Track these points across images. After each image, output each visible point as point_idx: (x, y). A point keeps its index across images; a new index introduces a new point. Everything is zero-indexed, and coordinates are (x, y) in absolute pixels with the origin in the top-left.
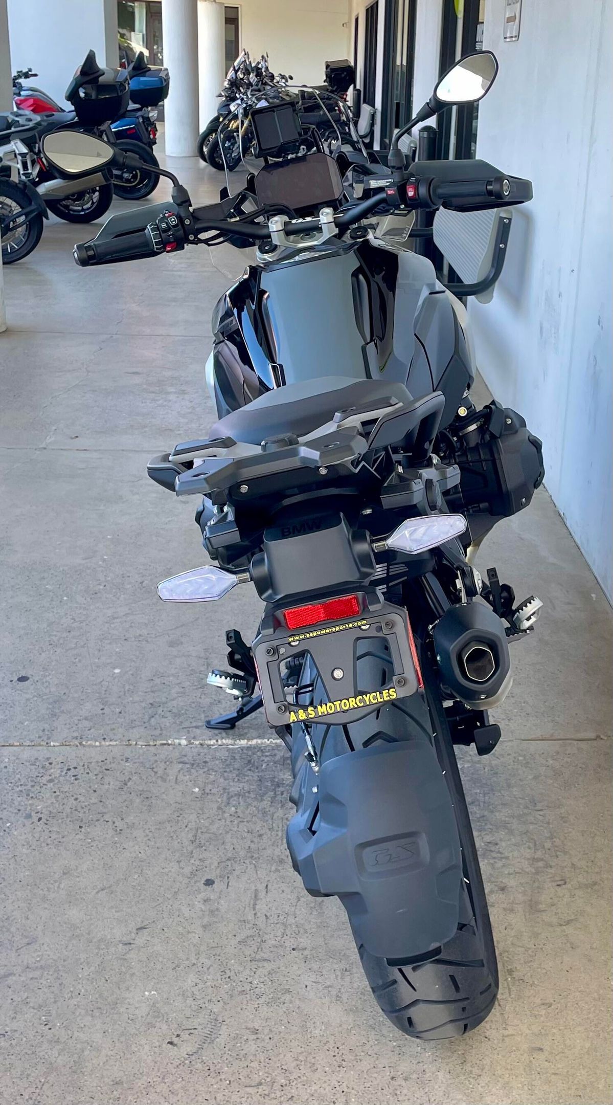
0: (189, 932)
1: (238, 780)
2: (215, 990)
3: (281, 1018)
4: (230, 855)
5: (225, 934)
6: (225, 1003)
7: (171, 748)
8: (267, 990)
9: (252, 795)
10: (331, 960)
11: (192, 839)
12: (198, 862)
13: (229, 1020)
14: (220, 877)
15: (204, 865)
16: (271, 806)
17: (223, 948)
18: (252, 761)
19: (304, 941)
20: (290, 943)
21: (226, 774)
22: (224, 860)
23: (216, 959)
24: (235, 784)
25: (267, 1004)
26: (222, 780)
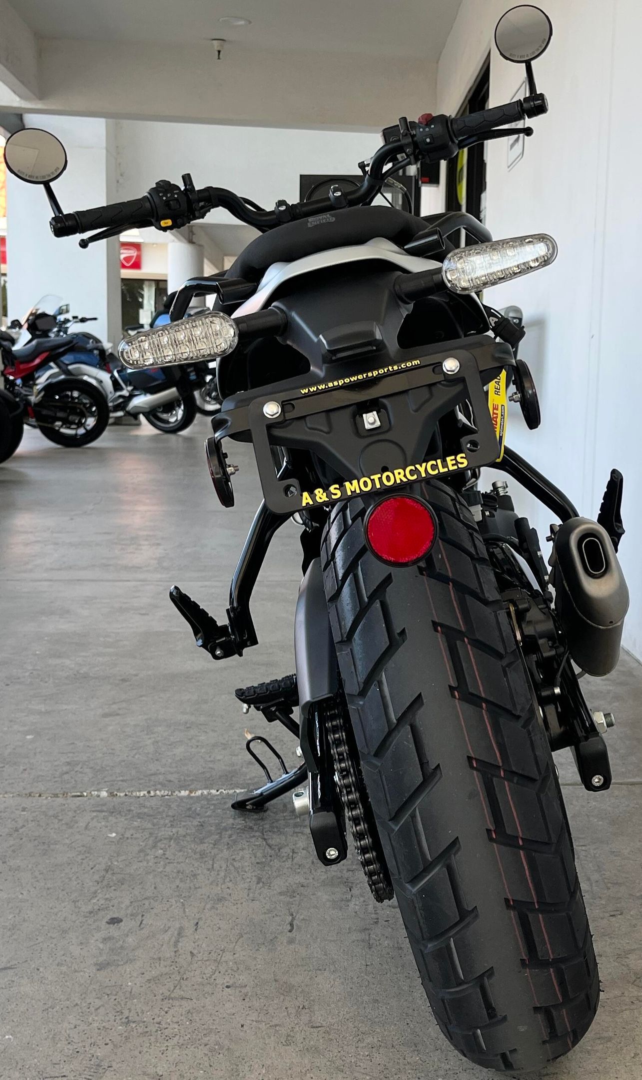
0: (76, 971)
1: (171, 825)
2: (103, 1032)
3: (199, 1062)
4: (148, 894)
5: (128, 972)
6: (115, 1046)
8: (182, 1032)
9: (188, 838)
10: (282, 997)
11: (100, 880)
12: (103, 902)
13: (119, 1065)
14: (132, 915)
15: (111, 904)
16: (212, 848)
18: (193, 809)
19: (243, 978)
20: (222, 980)
21: (155, 821)
22: (139, 899)
23: (109, 999)
24: (167, 829)
25: (181, 1046)
26: (150, 826)
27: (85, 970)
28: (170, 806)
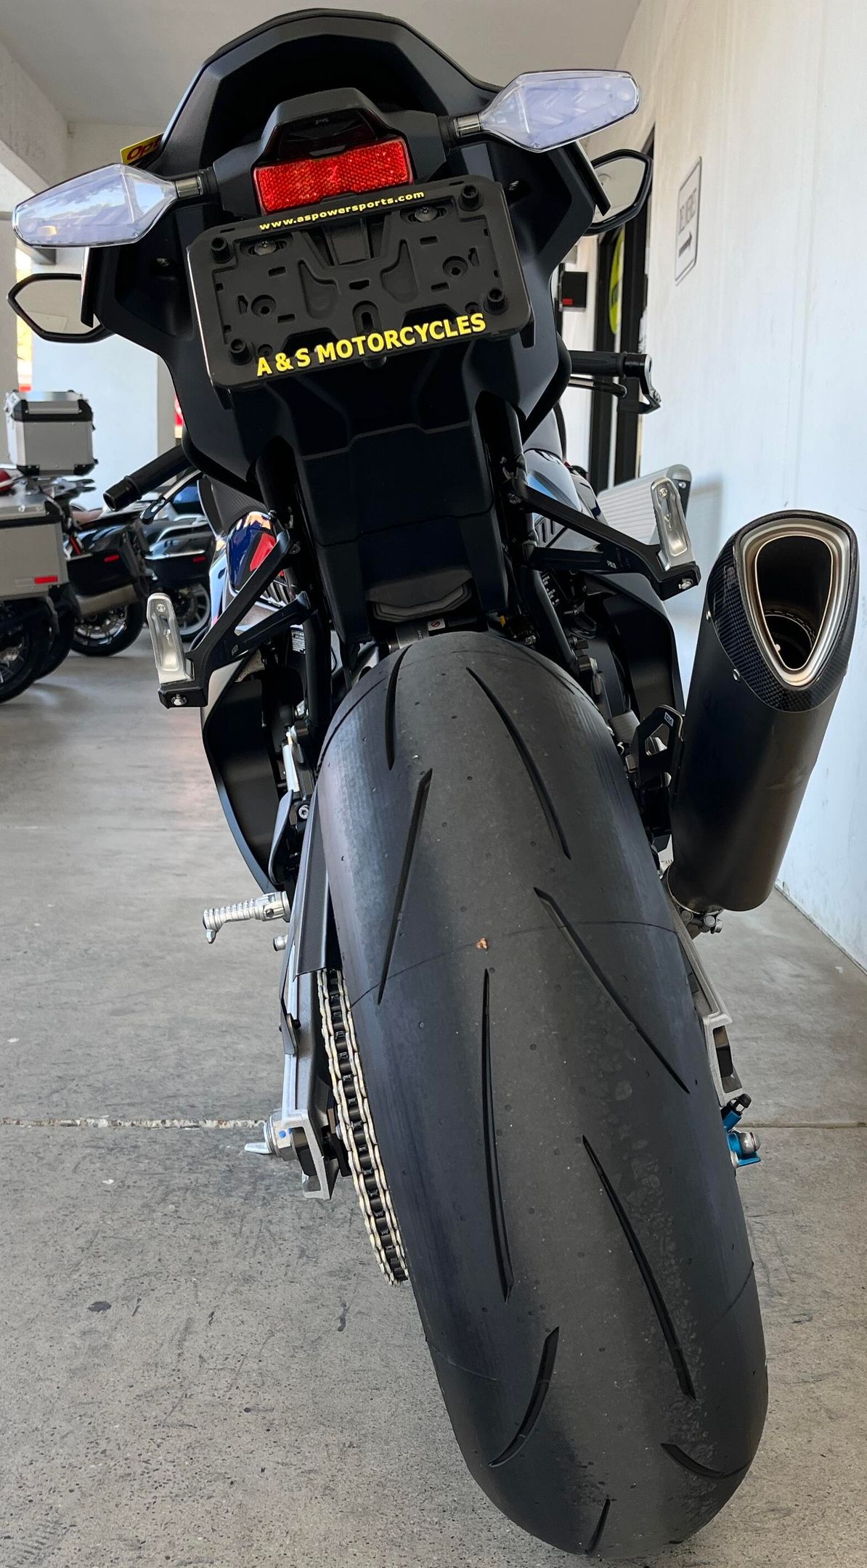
0: (39, 1379)
1: (190, 1169)
2: (68, 1472)
3: (200, 1524)
4: (150, 1268)
5: (111, 1383)
6: (83, 1494)
7: (77, 1129)
8: (178, 1476)
9: (211, 1190)
10: (322, 1428)
11: (85, 1245)
12: (85, 1278)
14: (124, 1299)
15: (97, 1282)
16: (242, 1204)
17: (103, 1404)
18: (221, 1147)
19: (268, 1398)
20: (239, 1400)
21: (168, 1162)
22: (136, 1275)
23: (83, 1423)
24: (182, 1175)
25: (175, 1498)
26: (160, 1170)
27: (52, 1377)
28: (189, 1142)
